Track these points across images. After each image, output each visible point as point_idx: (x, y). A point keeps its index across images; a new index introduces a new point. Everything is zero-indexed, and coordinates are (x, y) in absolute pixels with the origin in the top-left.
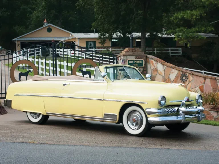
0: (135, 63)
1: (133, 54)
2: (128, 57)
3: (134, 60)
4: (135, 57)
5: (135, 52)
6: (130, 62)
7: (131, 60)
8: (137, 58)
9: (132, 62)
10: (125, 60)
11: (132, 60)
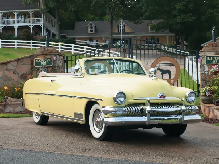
0: (215, 60)
1: (213, 49)
2: (206, 53)
3: (213, 57)
4: (214, 52)
5: (216, 47)
6: (208, 58)
7: (209, 57)
8: (218, 53)
9: (211, 58)
10: (203, 56)
11: (211, 56)
